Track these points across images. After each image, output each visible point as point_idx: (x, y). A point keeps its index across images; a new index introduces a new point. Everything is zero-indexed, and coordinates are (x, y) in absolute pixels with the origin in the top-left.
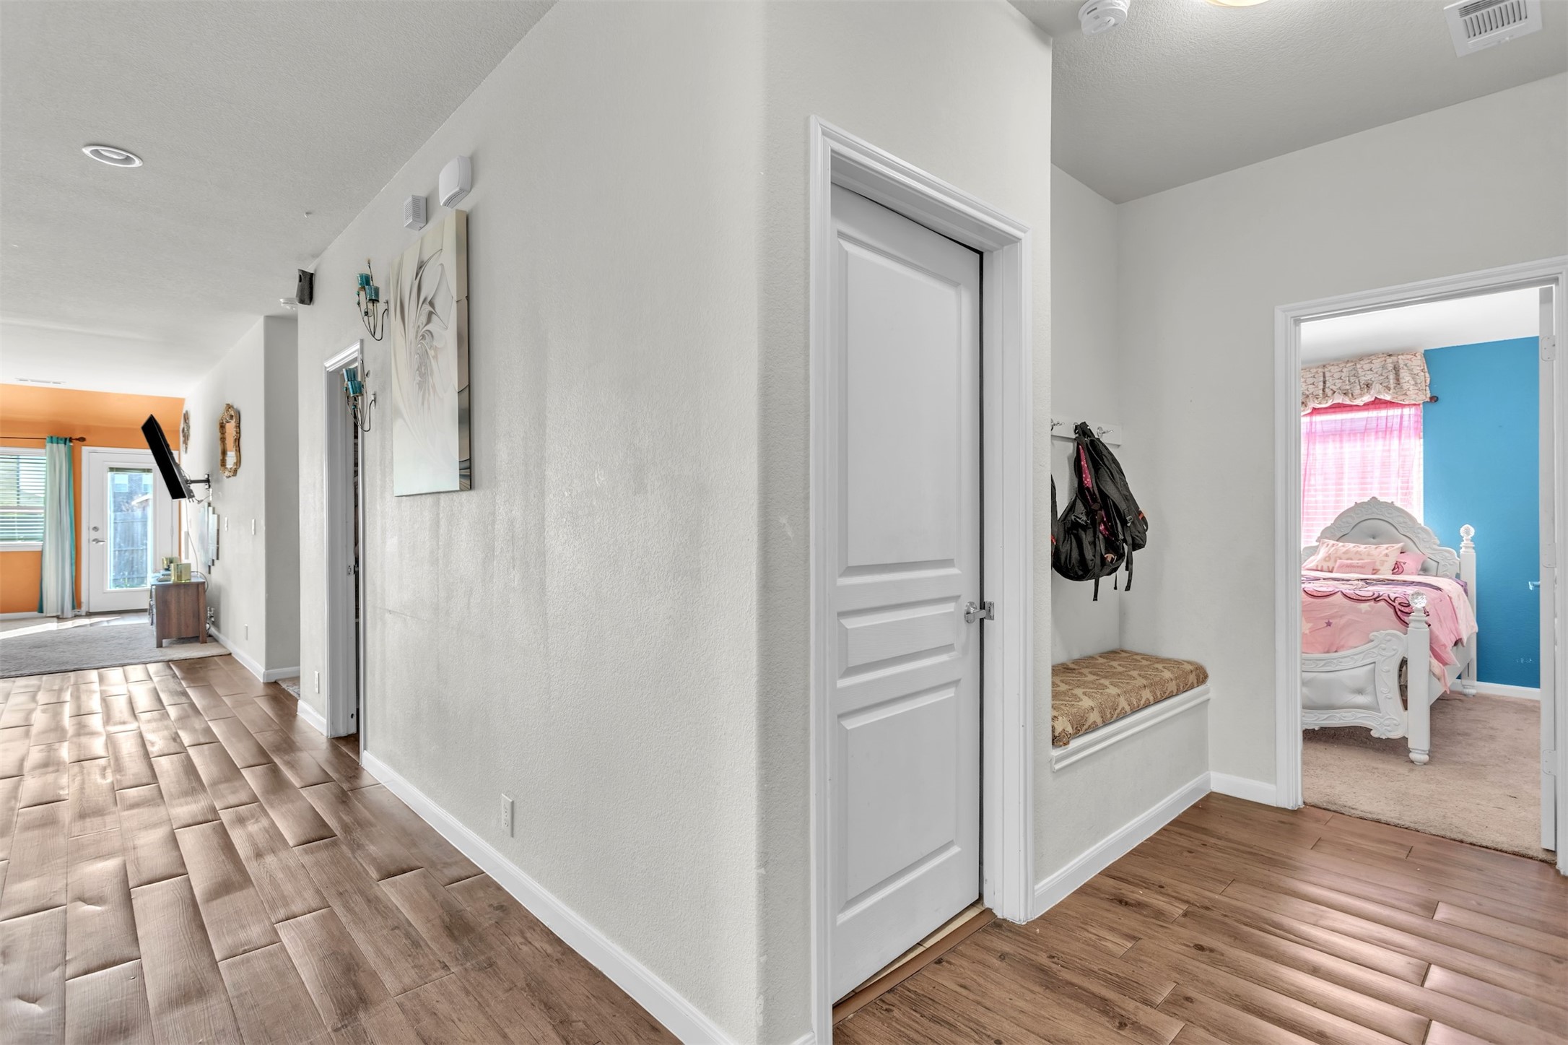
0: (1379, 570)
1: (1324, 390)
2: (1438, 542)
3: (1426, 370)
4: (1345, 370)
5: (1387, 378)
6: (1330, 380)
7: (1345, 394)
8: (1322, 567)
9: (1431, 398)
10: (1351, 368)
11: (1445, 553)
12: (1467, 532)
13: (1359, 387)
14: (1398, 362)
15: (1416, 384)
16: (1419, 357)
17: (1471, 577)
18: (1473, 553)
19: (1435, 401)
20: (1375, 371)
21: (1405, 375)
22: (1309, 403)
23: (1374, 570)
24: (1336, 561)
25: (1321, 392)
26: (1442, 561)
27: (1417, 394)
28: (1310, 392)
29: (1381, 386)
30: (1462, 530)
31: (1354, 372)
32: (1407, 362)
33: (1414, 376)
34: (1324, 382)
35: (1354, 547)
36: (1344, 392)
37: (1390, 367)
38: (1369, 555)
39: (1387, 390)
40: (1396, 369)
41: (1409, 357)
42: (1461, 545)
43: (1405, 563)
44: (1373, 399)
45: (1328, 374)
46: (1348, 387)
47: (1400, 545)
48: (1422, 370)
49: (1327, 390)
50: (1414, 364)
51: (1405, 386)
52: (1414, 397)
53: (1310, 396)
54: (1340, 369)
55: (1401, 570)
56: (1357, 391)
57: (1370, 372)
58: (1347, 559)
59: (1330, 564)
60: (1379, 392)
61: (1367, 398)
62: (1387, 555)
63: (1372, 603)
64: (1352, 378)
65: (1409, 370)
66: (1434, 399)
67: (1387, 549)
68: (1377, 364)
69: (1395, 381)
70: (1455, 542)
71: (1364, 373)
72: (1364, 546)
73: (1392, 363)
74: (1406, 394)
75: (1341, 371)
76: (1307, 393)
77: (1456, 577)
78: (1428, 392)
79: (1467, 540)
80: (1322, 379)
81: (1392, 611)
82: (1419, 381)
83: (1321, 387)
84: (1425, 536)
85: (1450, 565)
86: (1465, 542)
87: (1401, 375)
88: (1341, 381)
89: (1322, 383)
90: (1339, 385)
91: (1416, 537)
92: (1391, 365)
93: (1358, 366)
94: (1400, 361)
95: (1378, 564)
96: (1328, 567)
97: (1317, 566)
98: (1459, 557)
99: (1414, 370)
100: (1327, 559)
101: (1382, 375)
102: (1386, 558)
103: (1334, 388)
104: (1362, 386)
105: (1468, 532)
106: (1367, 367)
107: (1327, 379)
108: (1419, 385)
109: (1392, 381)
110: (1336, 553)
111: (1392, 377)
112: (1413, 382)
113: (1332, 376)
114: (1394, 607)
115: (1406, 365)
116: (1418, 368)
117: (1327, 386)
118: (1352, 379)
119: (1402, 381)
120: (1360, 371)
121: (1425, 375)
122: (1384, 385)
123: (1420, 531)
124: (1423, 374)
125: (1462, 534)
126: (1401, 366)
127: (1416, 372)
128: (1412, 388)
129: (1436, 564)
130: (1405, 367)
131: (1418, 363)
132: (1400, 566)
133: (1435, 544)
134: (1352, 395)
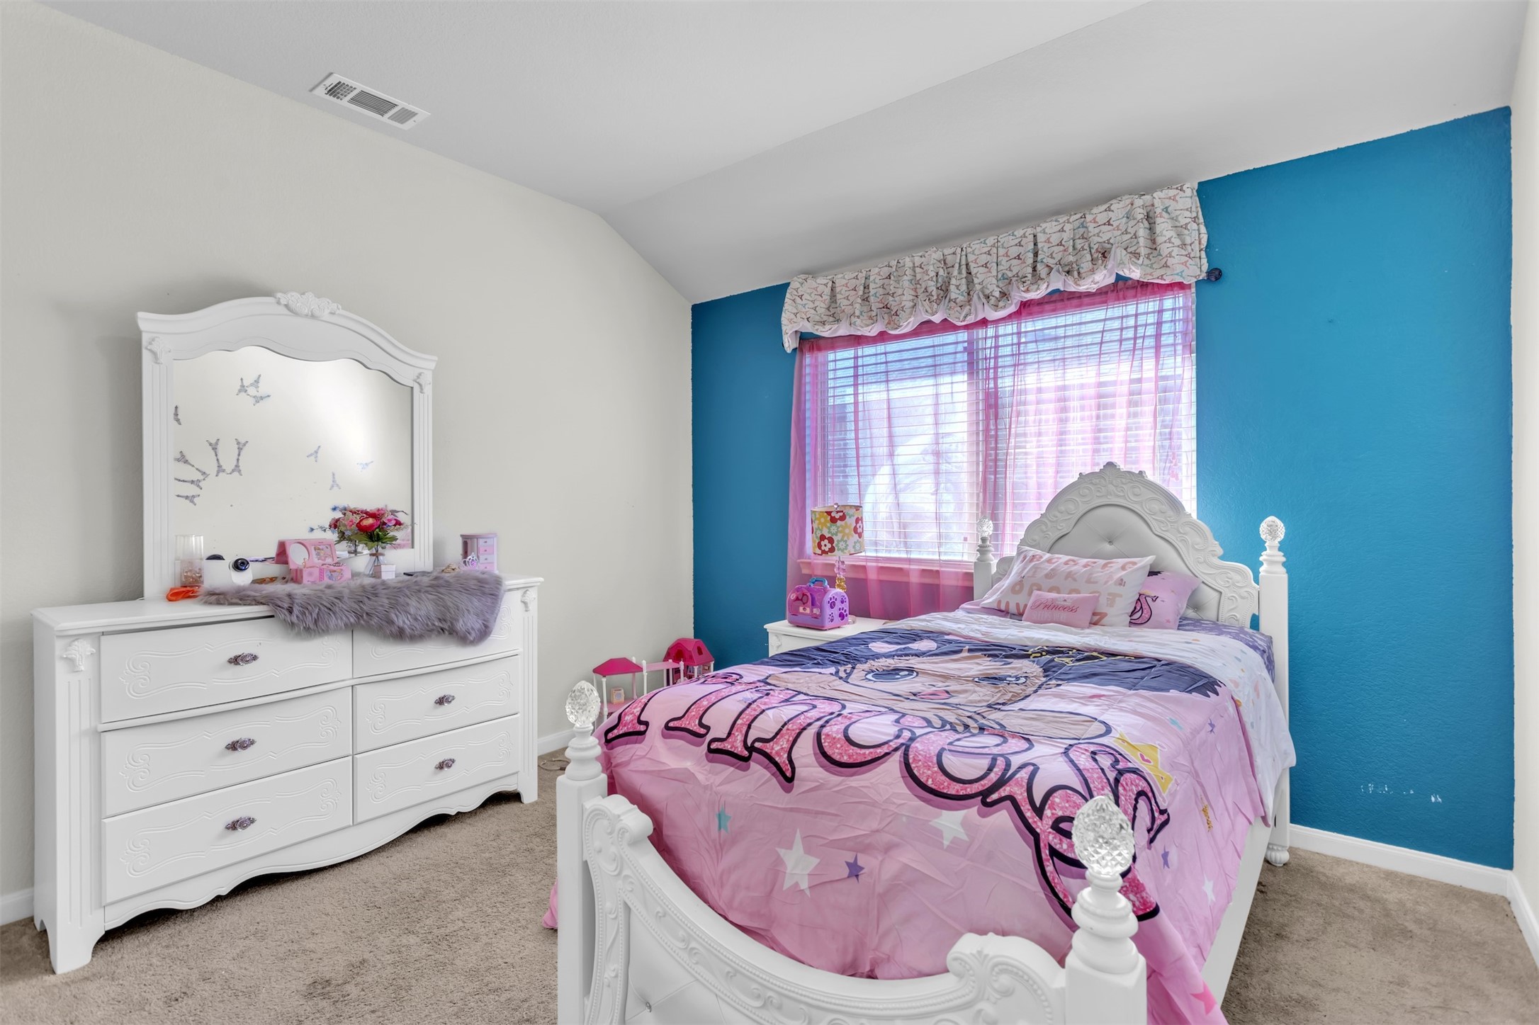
0: (1105, 615)
1: (1034, 269)
2: (1220, 551)
3: (1201, 220)
4: (1068, 227)
5: (1135, 236)
6: (1045, 249)
7: (1068, 272)
8: (1008, 603)
9: (1209, 273)
10: (1077, 224)
11: (1232, 574)
12: (1272, 532)
13: (1089, 257)
14: (1153, 205)
15: (1184, 245)
16: (1188, 192)
17: (1277, 626)
18: (1282, 576)
19: (1217, 279)
20: (1115, 224)
21: (1164, 228)
22: (1013, 294)
23: (1094, 614)
24: (1030, 594)
25: (1030, 270)
26: (1226, 590)
27: (1185, 263)
28: (1015, 273)
29: (1124, 252)
30: (1263, 527)
31: (1082, 230)
32: (1167, 203)
33: (1180, 229)
34: (1036, 254)
35: (1066, 563)
36: (1067, 269)
37: (1139, 214)
38: (1089, 581)
39: (1134, 259)
40: (1150, 218)
41: (1172, 193)
42: (1261, 559)
43: (1155, 599)
44: (1112, 280)
45: (1041, 238)
46: (1071, 258)
47: (1149, 560)
48: (1195, 219)
49: (1039, 267)
50: (1180, 206)
51: (1164, 249)
52: (1179, 268)
53: (1014, 279)
54: (1059, 227)
55: (1146, 615)
56: (1086, 265)
57: (1107, 228)
58: (1050, 590)
59: (1021, 599)
60: (1122, 263)
61: (1102, 278)
62: (1121, 582)
63: (972, 812)
64: (1078, 241)
65: (1172, 219)
66: (1215, 275)
67: (1123, 568)
68: (1119, 208)
69: (1149, 243)
70: (1249, 551)
71: (1097, 230)
72: (1085, 561)
73: (1144, 206)
74: (1165, 266)
75: (1062, 230)
76: (1010, 274)
77: (1252, 627)
78: (1205, 261)
79: (1271, 547)
80: (1031, 246)
81: (1028, 853)
82: (1188, 241)
83: (1030, 261)
84: (1198, 540)
85: (1243, 598)
86: (1268, 551)
87: (1158, 229)
88: (1062, 248)
89: (1031, 255)
90: (1058, 257)
91: (1184, 541)
92: (1141, 211)
93: (1089, 217)
94: (1157, 203)
95: (1103, 600)
96: (1018, 605)
97: (999, 602)
98: (1257, 580)
99: (1180, 218)
100: (1017, 588)
101: (1126, 232)
102: (1119, 590)
103: (1051, 262)
104: (1095, 256)
105: (1273, 529)
106: (1102, 218)
107: (1040, 245)
108: (1189, 248)
109: (1142, 241)
110: (1033, 576)
111: (1142, 232)
112: (1177, 242)
113: (1048, 241)
114: (1036, 836)
115: (1166, 210)
116: (1187, 214)
117: (1040, 258)
118: (1079, 244)
119: (1159, 240)
120: (1091, 226)
121: (1199, 230)
122: (1129, 250)
123: (1187, 529)
124: (1195, 226)
125: (1263, 537)
126: (1158, 211)
127: (1183, 221)
128: (1176, 251)
129: (1216, 595)
130: (1165, 214)
131: (1186, 203)
132: (1145, 606)
133: (1214, 555)
134: (1079, 273)
